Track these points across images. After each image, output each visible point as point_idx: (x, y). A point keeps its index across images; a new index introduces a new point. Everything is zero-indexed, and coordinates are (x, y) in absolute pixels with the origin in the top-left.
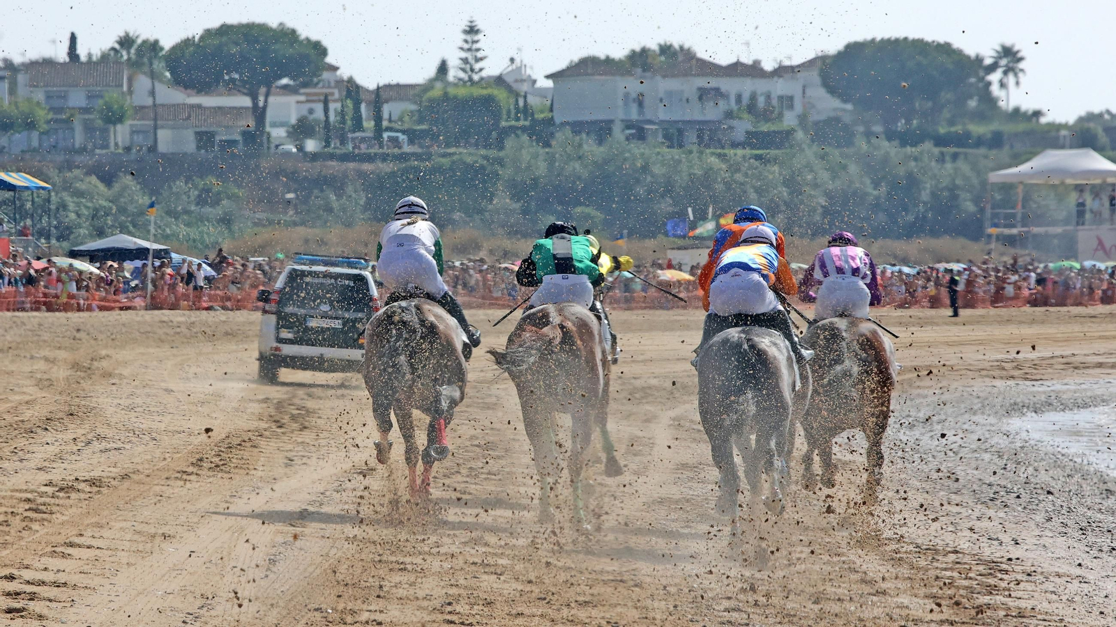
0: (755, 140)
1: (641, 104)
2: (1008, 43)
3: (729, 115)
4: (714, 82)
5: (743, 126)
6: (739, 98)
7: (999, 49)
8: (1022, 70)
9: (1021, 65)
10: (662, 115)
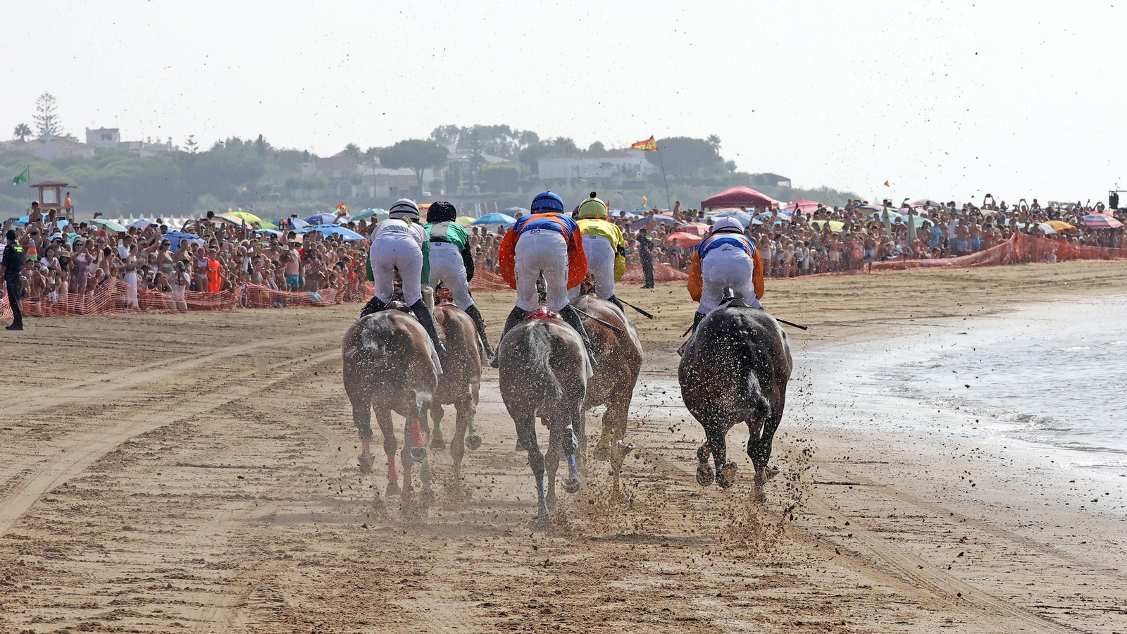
0: (626, 186)
1: (578, 171)
2: (714, 135)
3: (614, 174)
4: (606, 160)
5: (621, 179)
6: (618, 166)
7: (710, 137)
8: (720, 147)
9: (719, 144)
10: (587, 175)
